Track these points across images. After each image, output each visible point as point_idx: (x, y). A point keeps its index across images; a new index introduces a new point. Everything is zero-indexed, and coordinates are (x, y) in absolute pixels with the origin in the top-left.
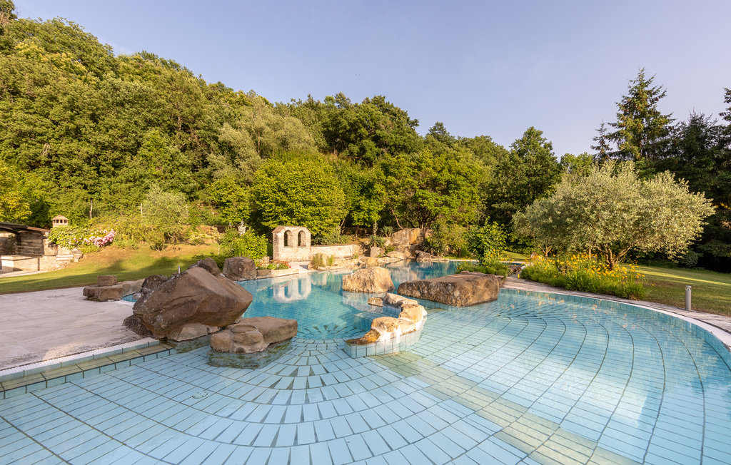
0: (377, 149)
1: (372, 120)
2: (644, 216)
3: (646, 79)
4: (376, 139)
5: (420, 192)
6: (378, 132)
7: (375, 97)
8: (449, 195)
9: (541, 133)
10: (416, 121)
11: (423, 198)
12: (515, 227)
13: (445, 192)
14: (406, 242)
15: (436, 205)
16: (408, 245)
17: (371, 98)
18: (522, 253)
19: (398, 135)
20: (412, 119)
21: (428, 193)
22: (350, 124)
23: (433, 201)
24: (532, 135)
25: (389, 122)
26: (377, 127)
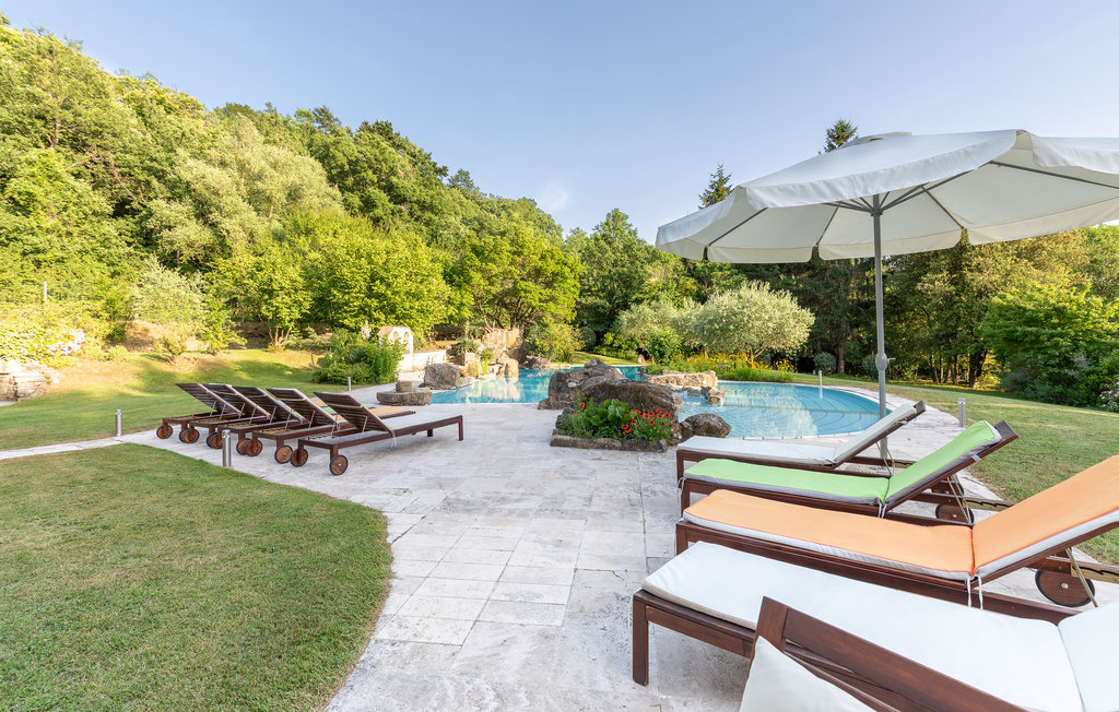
0: (391, 205)
1: (385, 160)
2: (781, 326)
3: (725, 176)
4: (389, 189)
5: (523, 284)
6: (394, 179)
7: (377, 123)
8: (554, 288)
9: (627, 217)
10: (445, 168)
11: (526, 292)
12: (624, 327)
13: (549, 285)
14: (502, 345)
15: (540, 300)
16: (505, 349)
17: (371, 123)
18: (617, 357)
19: (422, 187)
20: (439, 166)
21: (530, 285)
22: (350, 162)
23: (537, 296)
24: (616, 217)
25: (409, 167)
26: (393, 172)
